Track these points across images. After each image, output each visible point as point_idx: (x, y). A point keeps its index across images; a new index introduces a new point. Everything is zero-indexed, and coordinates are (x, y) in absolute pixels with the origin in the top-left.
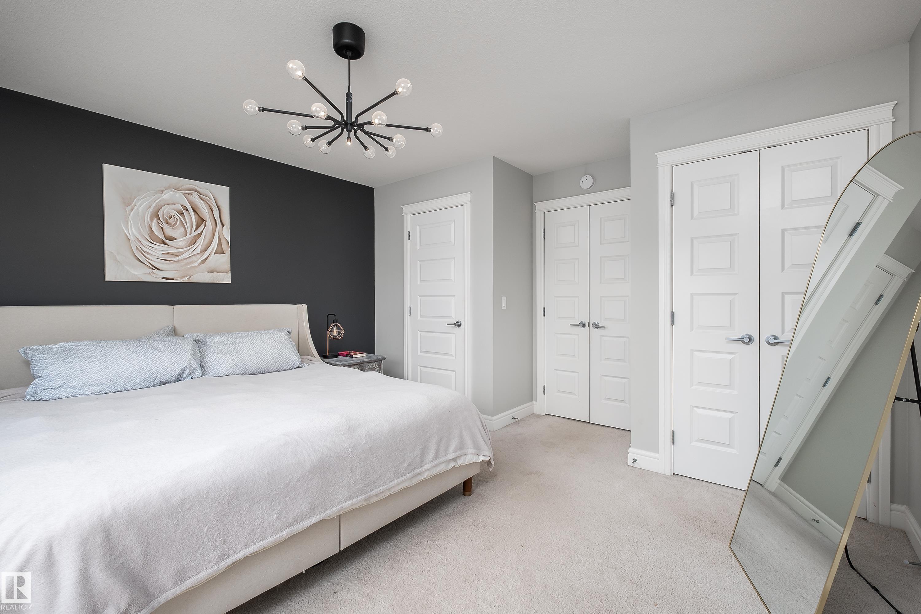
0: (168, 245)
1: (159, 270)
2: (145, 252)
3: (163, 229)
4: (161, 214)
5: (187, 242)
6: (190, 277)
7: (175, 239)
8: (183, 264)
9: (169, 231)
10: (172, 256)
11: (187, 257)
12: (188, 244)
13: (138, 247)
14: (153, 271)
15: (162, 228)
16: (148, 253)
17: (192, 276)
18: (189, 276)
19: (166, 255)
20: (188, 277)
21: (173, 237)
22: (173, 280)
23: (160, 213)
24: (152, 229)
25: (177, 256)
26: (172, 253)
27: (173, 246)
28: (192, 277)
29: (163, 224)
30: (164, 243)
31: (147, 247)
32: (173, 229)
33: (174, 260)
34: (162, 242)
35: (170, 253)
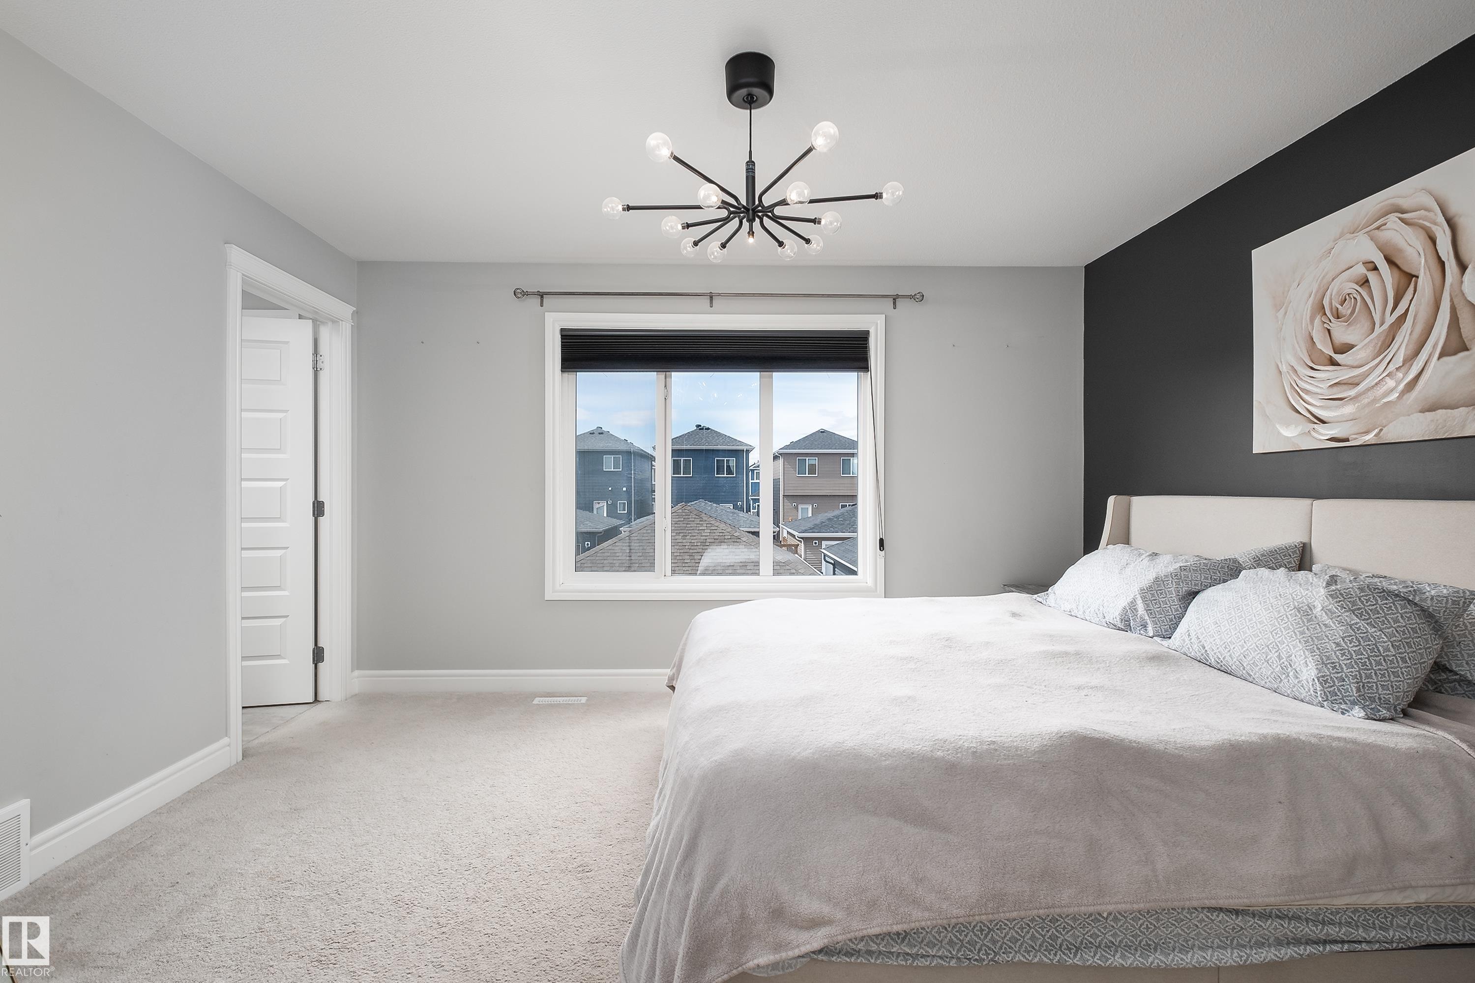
0: (1340, 365)
1: (1323, 422)
2: (1303, 390)
3: (1332, 332)
4: (1328, 303)
5: (1375, 347)
6: (1381, 430)
7: (1352, 347)
8: (1366, 401)
9: (1342, 334)
10: (1345, 387)
11: (1373, 384)
12: (1376, 351)
13: (1292, 383)
14: (1315, 426)
15: (1329, 331)
16: (1307, 392)
17: (1384, 427)
18: (1379, 429)
19: (1335, 389)
20: (1376, 431)
21: (1349, 344)
22: (1349, 441)
23: (1326, 303)
24: (1313, 339)
25: (1355, 384)
26: (1345, 382)
27: (1349, 363)
28: (1384, 429)
29: (1330, 321)
30: (1333, 363)
31: (1306, 380)
32: (1348, 325)
33: (1350, 396)
34: (1327, 362)
35: (1343, 382)
